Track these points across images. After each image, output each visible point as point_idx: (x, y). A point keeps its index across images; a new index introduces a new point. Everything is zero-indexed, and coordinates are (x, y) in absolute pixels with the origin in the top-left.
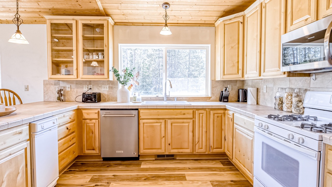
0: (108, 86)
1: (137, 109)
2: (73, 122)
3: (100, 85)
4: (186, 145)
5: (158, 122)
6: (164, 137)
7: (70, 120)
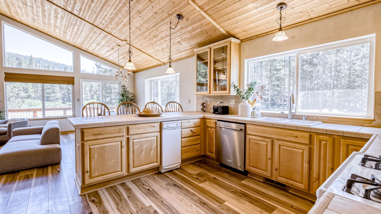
0: (234, 100)
1: (245, 124)
2: (198, 128)
3: (229, 100)
4: (298, 178)
5: (264, 140)
6: (270, 159)
7: (194, 125)
